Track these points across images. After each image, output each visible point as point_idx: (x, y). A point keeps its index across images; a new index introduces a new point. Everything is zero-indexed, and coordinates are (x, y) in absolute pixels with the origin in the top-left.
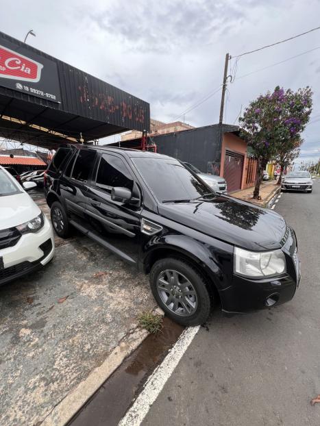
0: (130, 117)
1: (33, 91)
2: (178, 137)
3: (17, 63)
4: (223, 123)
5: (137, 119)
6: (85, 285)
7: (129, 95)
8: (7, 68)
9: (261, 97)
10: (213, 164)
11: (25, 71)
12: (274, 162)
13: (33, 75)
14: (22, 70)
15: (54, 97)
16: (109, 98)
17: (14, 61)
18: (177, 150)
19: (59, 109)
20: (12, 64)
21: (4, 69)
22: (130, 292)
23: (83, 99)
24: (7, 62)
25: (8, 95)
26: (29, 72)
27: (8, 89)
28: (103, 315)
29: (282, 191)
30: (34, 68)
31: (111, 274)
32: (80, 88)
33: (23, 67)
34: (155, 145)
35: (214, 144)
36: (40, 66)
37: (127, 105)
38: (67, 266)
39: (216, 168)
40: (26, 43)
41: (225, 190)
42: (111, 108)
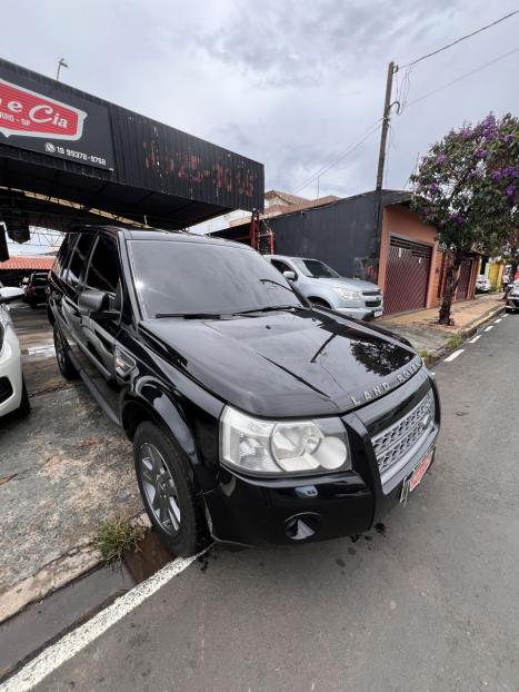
0: (230, 188)
1: (71, 153)
2: (308, 217)
3: (48, 112)
4: (383, 188)
5: (241, 192)
6: (55, 459)
7: (228, 152)
8: (31, 121)
9: (453, 133)
10: (364, 262)
11: (60, 124)
12: (499, 258)
13: (71, 130)
14: (55, 122)
15: (102, 162)
16: (194, 159)
17: (43, 110)
18: (306, 240)
19: (112, 180)
20: (40, 114)
21: (28, 123)
22: (119, 476)
23: (150, 162)
24: (32, 113)
25: (33, 162)
26: (65, 126)
27: (23, 150)
28: (47, 514)
29: (508, 311)
30: (73, 119)
31: (108, 443)
32: (145, 144)
33: (56, 119)
34: (271, 234)
35: (368, 227)
36: (82, 115)
37: (224, 169)
38: (48, 424)
39: (369, 269)
40: (60, 80)
41: (381, 307)
42: (195, 175)
